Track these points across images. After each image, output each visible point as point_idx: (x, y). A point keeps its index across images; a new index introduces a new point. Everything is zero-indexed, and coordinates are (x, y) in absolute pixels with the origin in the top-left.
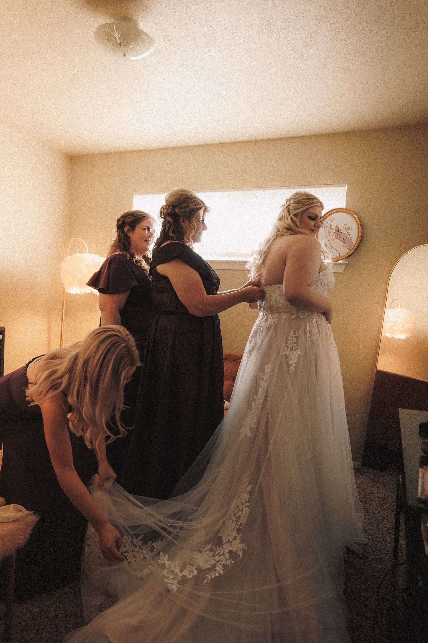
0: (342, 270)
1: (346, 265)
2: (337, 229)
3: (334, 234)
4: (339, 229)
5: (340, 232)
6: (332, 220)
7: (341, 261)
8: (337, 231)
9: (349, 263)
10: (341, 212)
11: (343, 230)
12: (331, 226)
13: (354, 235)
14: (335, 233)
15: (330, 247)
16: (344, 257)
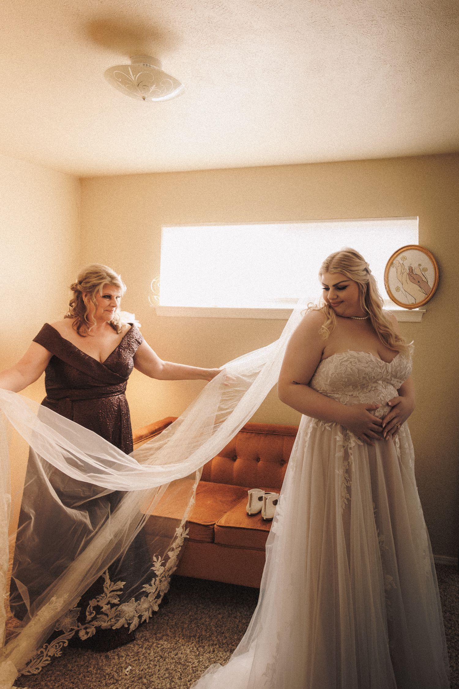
0: (419, 319)
1: (424, 314)
2: (411, 270)
3: (408, 276)
4: (412, 270)
5: (414, 273)
6: (404, 258)
7: (417, 309)
8: (410, 272)
9: (426, 311)
10: (413, 249)
11: (417, 271)
12: (403, 266)
13: (431, 277)
14: (409, 274)
15: (404, 292)
16: (422, 304)
